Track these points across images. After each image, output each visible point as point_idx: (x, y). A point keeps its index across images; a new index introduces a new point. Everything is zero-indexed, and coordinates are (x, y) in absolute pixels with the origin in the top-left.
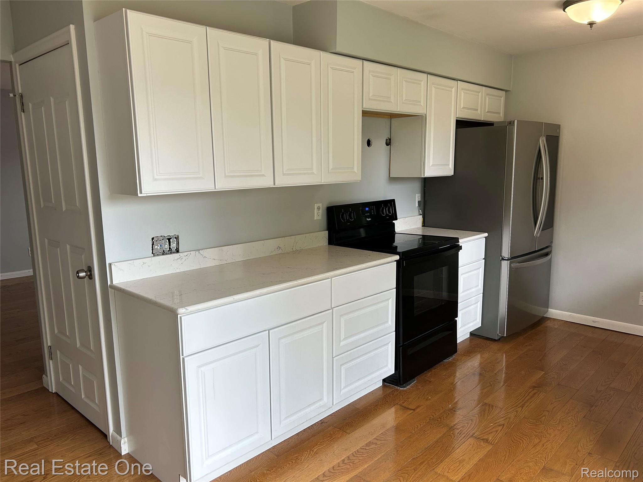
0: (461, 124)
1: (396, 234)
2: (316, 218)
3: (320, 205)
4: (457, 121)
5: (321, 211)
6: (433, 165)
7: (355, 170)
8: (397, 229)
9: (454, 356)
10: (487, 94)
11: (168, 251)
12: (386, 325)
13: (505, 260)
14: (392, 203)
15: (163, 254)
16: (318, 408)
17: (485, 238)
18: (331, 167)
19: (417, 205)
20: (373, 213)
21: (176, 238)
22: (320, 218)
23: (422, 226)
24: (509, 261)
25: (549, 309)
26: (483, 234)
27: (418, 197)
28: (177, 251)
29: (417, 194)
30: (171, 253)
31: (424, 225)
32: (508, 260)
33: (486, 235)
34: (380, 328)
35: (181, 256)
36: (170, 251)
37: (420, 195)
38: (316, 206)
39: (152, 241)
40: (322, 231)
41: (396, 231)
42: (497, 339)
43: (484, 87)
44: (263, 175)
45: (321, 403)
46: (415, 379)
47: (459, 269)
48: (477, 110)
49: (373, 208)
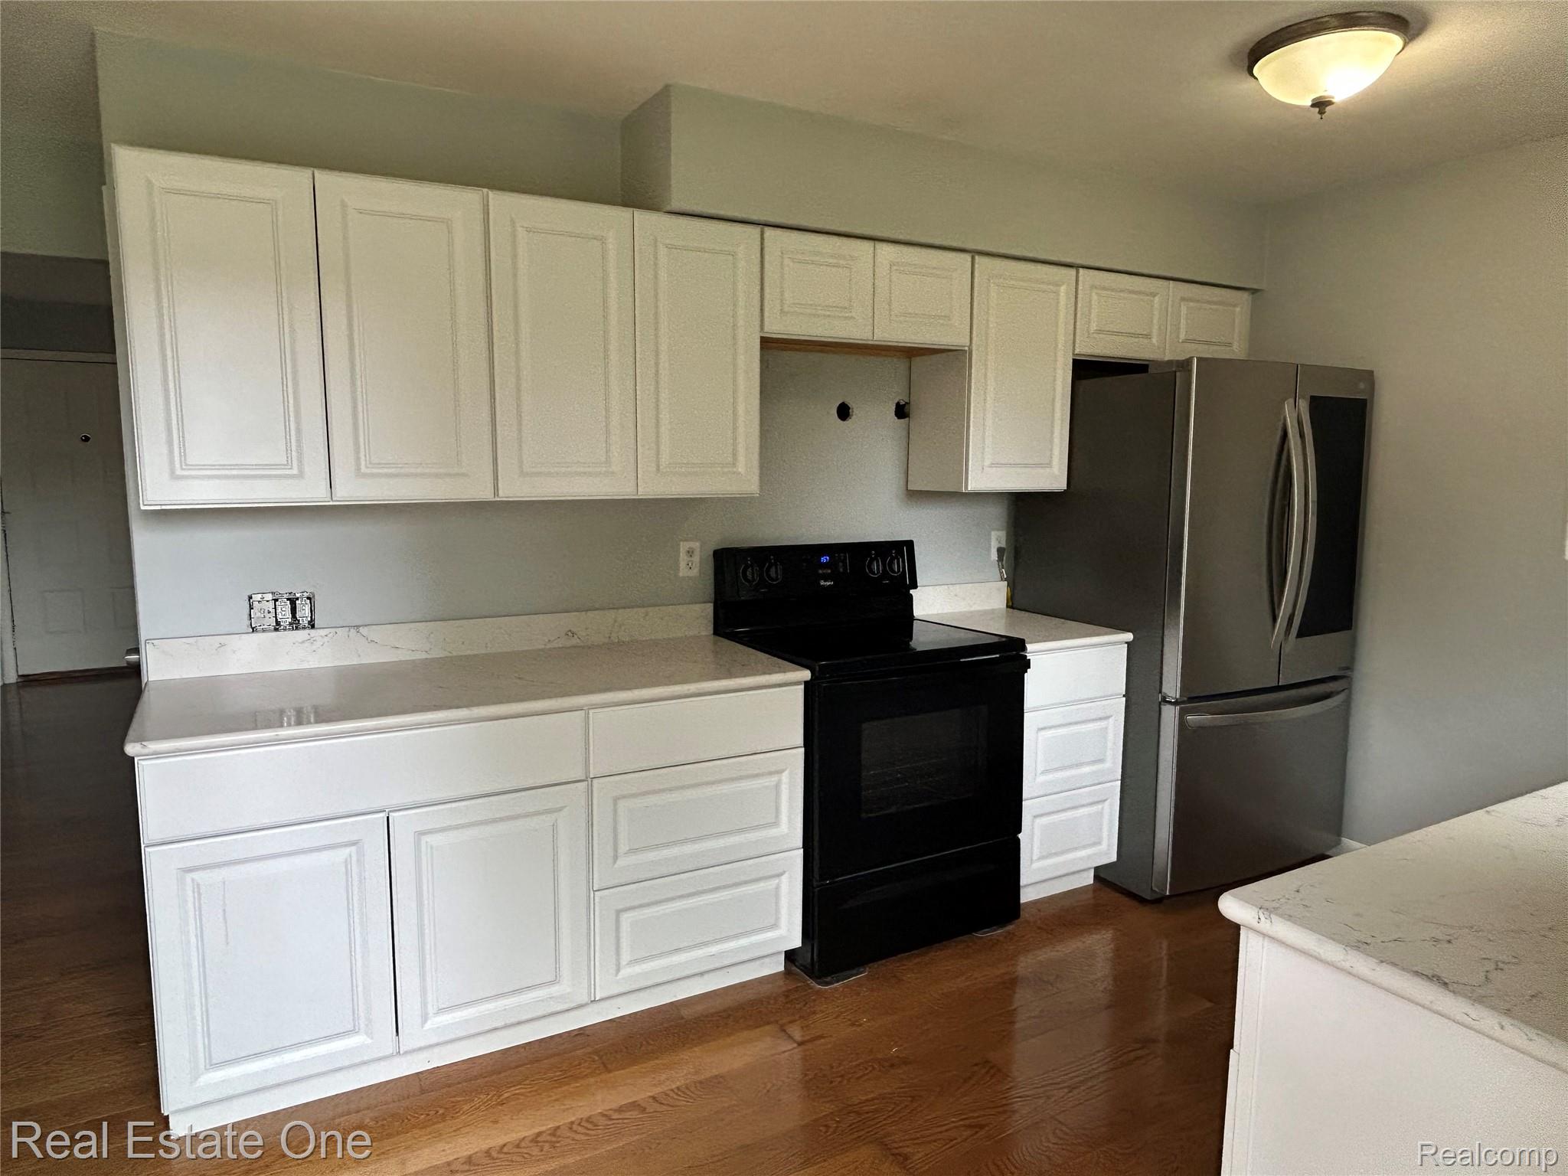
0: (1085, 370)
1: (915, 621)
2: (683, 572)
3: (696, 545)
4: (1075, 361)
5: (696, 558)
6: (992, 465)
7: (741, 469)
8: (918, 611)
9: (1010, 928)
10: (1183, 299)
11: (290, 624)
12: (773, 832)
13: (1170, 703)
14: (904, 550)
15: (276, 630)
16: (542, 1001)
17: (1126, 645)
18: (665, 459)
19: (994, 556)
20: (841, 570)
21: (308, 598)
22: (695, 572)
23: (1007, 606)
24: (1178, 708)
25: (1343, 839)
26: (1122, 635)
27: (997, 538)
28: (312, 625)
29: (993, 533)
30: (297, 628)
31: (1012, 604)
32: (1176, 703)
33: (1129, 636)
34: (752, 836)
35: (312, 635)
36: (295, 624)
37: (1003, 534)
38: (684, 547)
39: (249, 600)
40: (705, 602)
41: (915, 615)
42: (1149, 898)
43: (1171, 282)
44: (464, 475)
45: (555, 990)
46: (865, 968)
47: (1025, 715)
48: (1148, 336)
49: (842, 558)
